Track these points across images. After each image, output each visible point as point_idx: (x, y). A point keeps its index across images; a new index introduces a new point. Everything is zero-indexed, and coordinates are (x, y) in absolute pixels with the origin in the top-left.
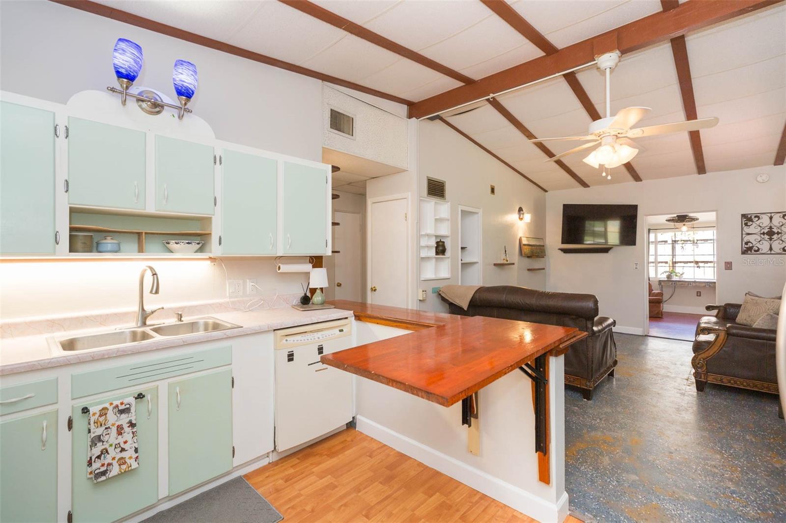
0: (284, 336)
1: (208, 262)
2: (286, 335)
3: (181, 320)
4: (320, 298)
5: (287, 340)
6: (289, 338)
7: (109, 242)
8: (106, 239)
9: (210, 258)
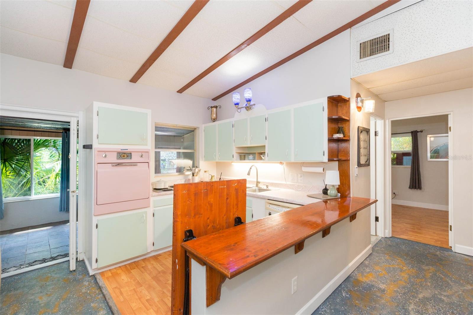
0: (268, 203)
1: (279, 164)
2: (270, 204)
3: (267, 188)
4: (334, 192)
5: (269, 206)
6: (271, 205)
7: (251, 157)
8: (250, 155)
9: (281, 162)
